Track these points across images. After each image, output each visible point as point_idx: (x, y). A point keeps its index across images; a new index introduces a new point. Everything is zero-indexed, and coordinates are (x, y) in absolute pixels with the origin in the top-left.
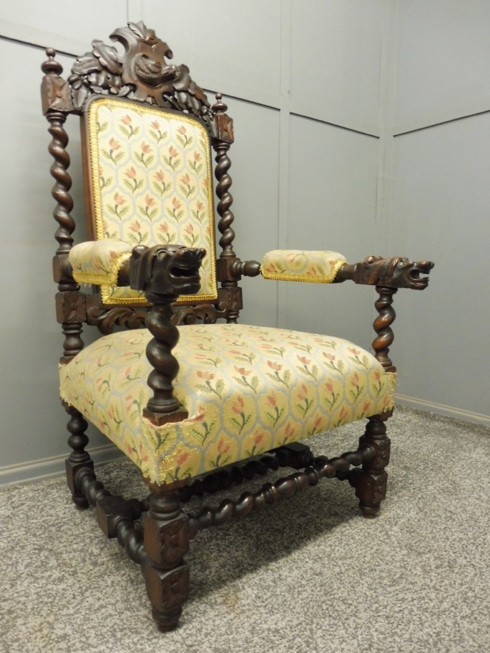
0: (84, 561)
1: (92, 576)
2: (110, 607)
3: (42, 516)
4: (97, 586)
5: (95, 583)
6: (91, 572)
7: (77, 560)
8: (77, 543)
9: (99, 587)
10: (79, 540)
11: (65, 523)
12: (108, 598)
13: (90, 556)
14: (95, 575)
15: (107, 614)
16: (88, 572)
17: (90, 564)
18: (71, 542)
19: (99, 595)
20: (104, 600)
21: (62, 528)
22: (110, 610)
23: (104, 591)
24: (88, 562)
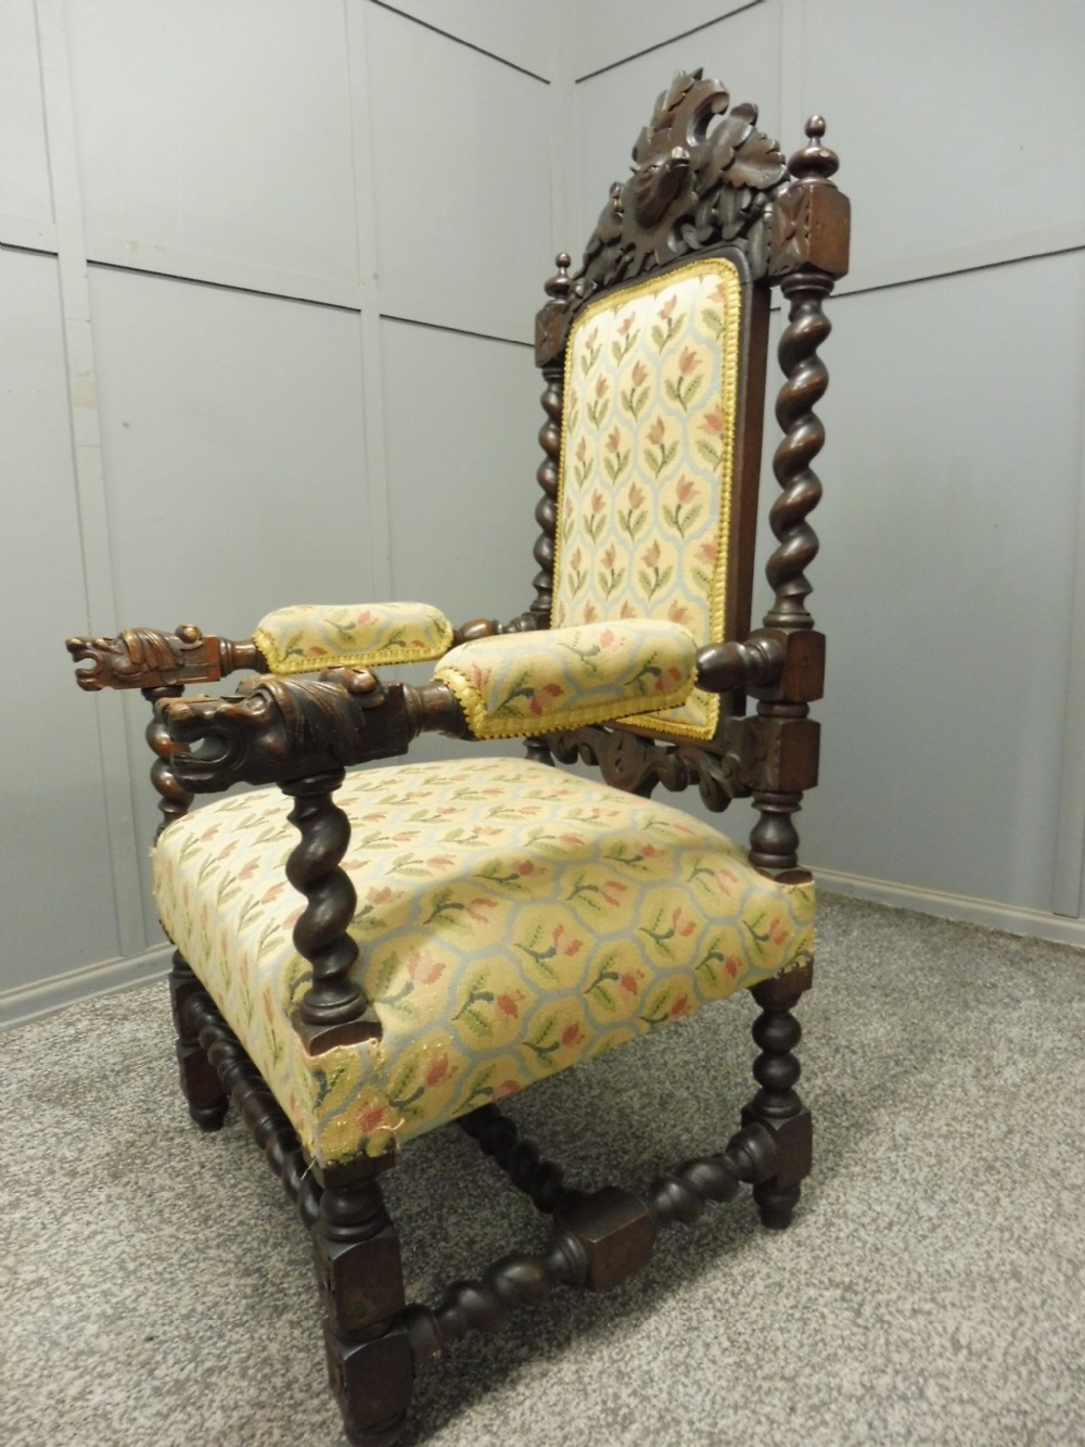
0: (51, 1172)
1: (71, 1192)
2: (110, 1231)
5: (78, 1201)
6: (67, 1187)
8: (33, 1147)
9: (86, 1207)
10: (36, 1142)
12: (103, 1220)
13: (62, 1163)
14: (76, 1190)
15: (106, 1241)
16: (63, 1187)
17: (64, 1175)
19: (87, 1217)
20: (97, 1223)
23: (96, 1211)
24: (59, 1173)
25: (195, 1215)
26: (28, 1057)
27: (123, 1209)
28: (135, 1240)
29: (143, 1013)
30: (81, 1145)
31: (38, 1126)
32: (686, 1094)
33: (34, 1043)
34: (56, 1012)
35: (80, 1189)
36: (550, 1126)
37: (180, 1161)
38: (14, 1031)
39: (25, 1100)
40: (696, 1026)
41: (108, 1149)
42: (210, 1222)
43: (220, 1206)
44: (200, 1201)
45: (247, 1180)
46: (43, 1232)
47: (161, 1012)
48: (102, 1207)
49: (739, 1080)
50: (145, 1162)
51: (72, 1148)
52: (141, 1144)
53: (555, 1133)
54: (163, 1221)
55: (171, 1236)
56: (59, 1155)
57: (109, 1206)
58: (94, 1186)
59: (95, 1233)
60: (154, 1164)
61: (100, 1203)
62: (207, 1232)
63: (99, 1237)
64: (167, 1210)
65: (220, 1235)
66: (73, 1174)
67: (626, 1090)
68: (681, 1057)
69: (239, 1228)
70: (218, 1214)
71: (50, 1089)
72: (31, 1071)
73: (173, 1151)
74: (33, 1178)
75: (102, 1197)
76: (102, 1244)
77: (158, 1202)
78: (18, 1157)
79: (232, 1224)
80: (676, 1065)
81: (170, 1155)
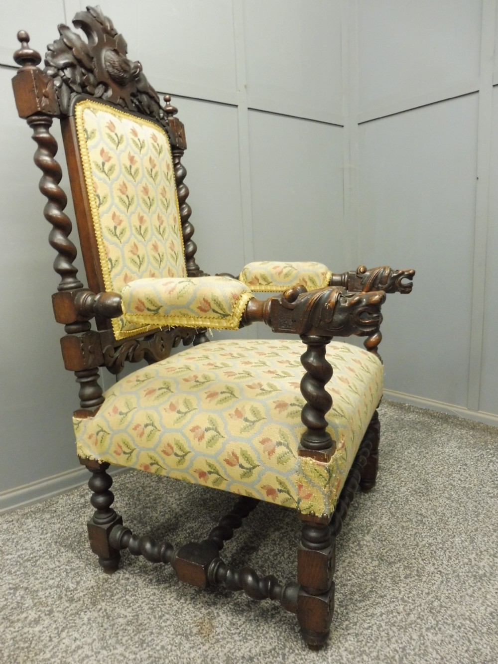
0: (60, 598)
1: (69, 614)
2: (86, 647)
3: (18, 550)
4: (74, 625)
5: (72, 621)
6: (67, 610)
7: (53, 598)
8: (53, 579)
9: (76, 626)
10: (55, 575)
11: (40, 556)
12: (84, 637)
13: (66, 591)
14: (71, 612)
16: (65, 609)
17: (67, 601)
18: (47, 578)
19: (76, 635)
20: (80, 640)
21: (38, 563)
22: (86, 650)
23: (81, 630)
24: (65, 599)
25: (136, 638)
26: (59, 515)
27: (95, 631)
28: (100, 656)
29: (121, 490)
30: (78, 579)
31: (57, 563)
32: (432, 569)
33: (62, 507)
34: (76, 488)
35: (74, 612)
36: (349, 587)
37: (132, 595)
38: (54, 498)
39: (53, 545)
40: (434, 518)
41: (93, 583)
42: (145, 645)
43: (152, 633)
44: (140, 628)
45: (168, 613)
46: (50, 644)
47: (130, 490)
48: (84, 627)
49: (466, 560)
50: (112, 595)
51: (74, 581)
52: (112, 581)
53: (352, 593)
54: (117, 642)
55: (121, 655)
56: (66, 586)
57: (89, 627)
58: (82, 610)
59: (79, 647)
60: (116, 597)
61: (83, 624)
62: (142, 652)
63: (80, 652)
64: (121, 633)
65: (150, 657)
66: (71, 600)
67: (394, 563)
68: (426, 539)
69: (161, 652)
70: (150, 639)
71: (67, 539)
72: (58, 525)
73: (128, 587)
74: (50, 601)
75: (86, 620)
76: (81, 657)
77: (116, 626)
78: (44, 585)
79: (158, 648)
80: (424, 546)
81: (126, 590)
